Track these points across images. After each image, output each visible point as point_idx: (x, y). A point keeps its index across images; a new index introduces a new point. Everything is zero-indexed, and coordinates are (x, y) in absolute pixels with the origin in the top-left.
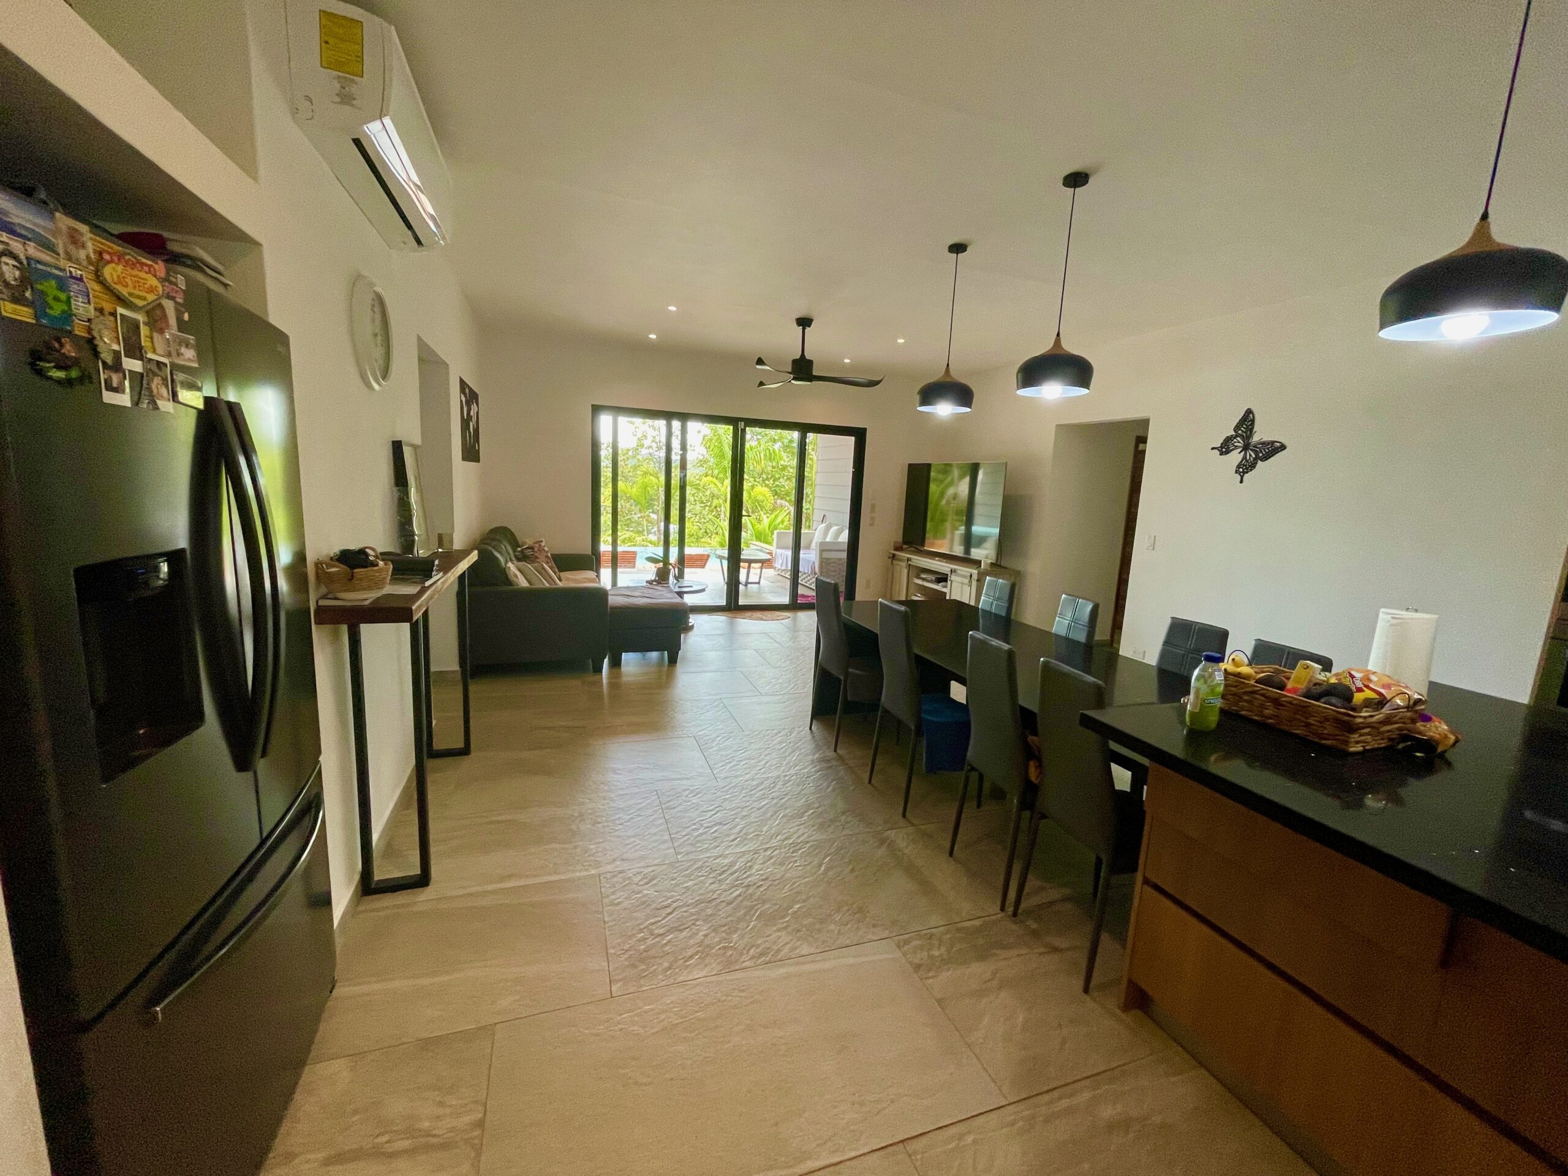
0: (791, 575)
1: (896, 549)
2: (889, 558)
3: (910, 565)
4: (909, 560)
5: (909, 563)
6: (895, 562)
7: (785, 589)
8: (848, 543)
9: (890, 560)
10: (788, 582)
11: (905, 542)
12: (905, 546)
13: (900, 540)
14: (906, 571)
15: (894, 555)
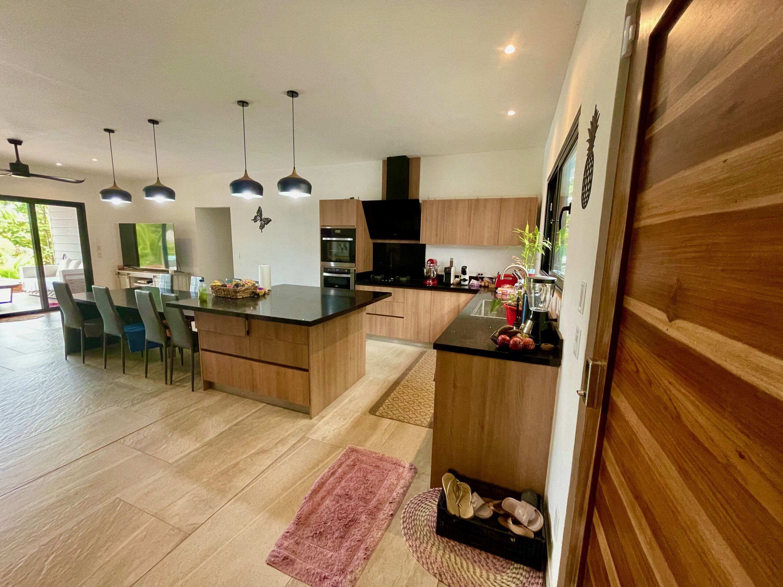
0: (40, 294)
1: (119, 269)
2: (116, 274)
3: (130, 277)
4: (128, 274)
5: (129, 275)
6: (120, 276)
7: (38, 302)
8: (84, 269)
9: (117, 276)
10: (39, 298)
11: (125, 265)
12: (125, 267)
13: (122, 264)
14: (128, 280)
15: (119, 273)
